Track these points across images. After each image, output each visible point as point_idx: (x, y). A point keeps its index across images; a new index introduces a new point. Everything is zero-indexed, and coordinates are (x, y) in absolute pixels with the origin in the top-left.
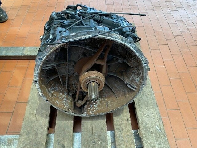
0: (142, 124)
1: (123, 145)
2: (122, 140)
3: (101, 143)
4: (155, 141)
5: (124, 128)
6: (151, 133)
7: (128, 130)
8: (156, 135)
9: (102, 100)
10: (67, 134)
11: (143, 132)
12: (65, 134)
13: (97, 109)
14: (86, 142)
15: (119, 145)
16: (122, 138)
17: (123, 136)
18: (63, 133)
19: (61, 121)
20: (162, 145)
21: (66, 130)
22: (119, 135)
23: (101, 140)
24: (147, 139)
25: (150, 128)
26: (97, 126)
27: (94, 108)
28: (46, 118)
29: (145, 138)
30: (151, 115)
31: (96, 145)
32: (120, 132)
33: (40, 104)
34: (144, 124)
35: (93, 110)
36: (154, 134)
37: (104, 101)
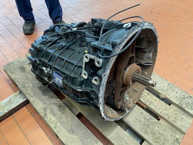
0: (158, 89)
1: (163, 111)
2: (159, 108)
3: (151, 122)
4: (173, 93)
5: (152, 100)
6: (167, 90)
7: (155, 100)
8: (170, 89)
9: (128, 91)
10: (125, 138)
11: (164, 94)
12: (125, 139)
13: (131, 100)
14: (144, 130)
15: (161, 113)
16: (158, 107)
17: (157, 106)
18: (122, 141)
19: (110, 134)
20: (178, 92)
21: (122, 136)
22: (155, 107)
23: (149, 120)
24: (169, 95)
25: (163, 88)
26: (137, 113)
27: (129, 101)
28: (97, 142)
29: (168, 96)
30: (156, 80)
31: (150, 126)
32: (153, 104)
33: (79, 138)
34: (158, 88)
35: (130, 102)
36: (169, 90)
37: (130, 91)
